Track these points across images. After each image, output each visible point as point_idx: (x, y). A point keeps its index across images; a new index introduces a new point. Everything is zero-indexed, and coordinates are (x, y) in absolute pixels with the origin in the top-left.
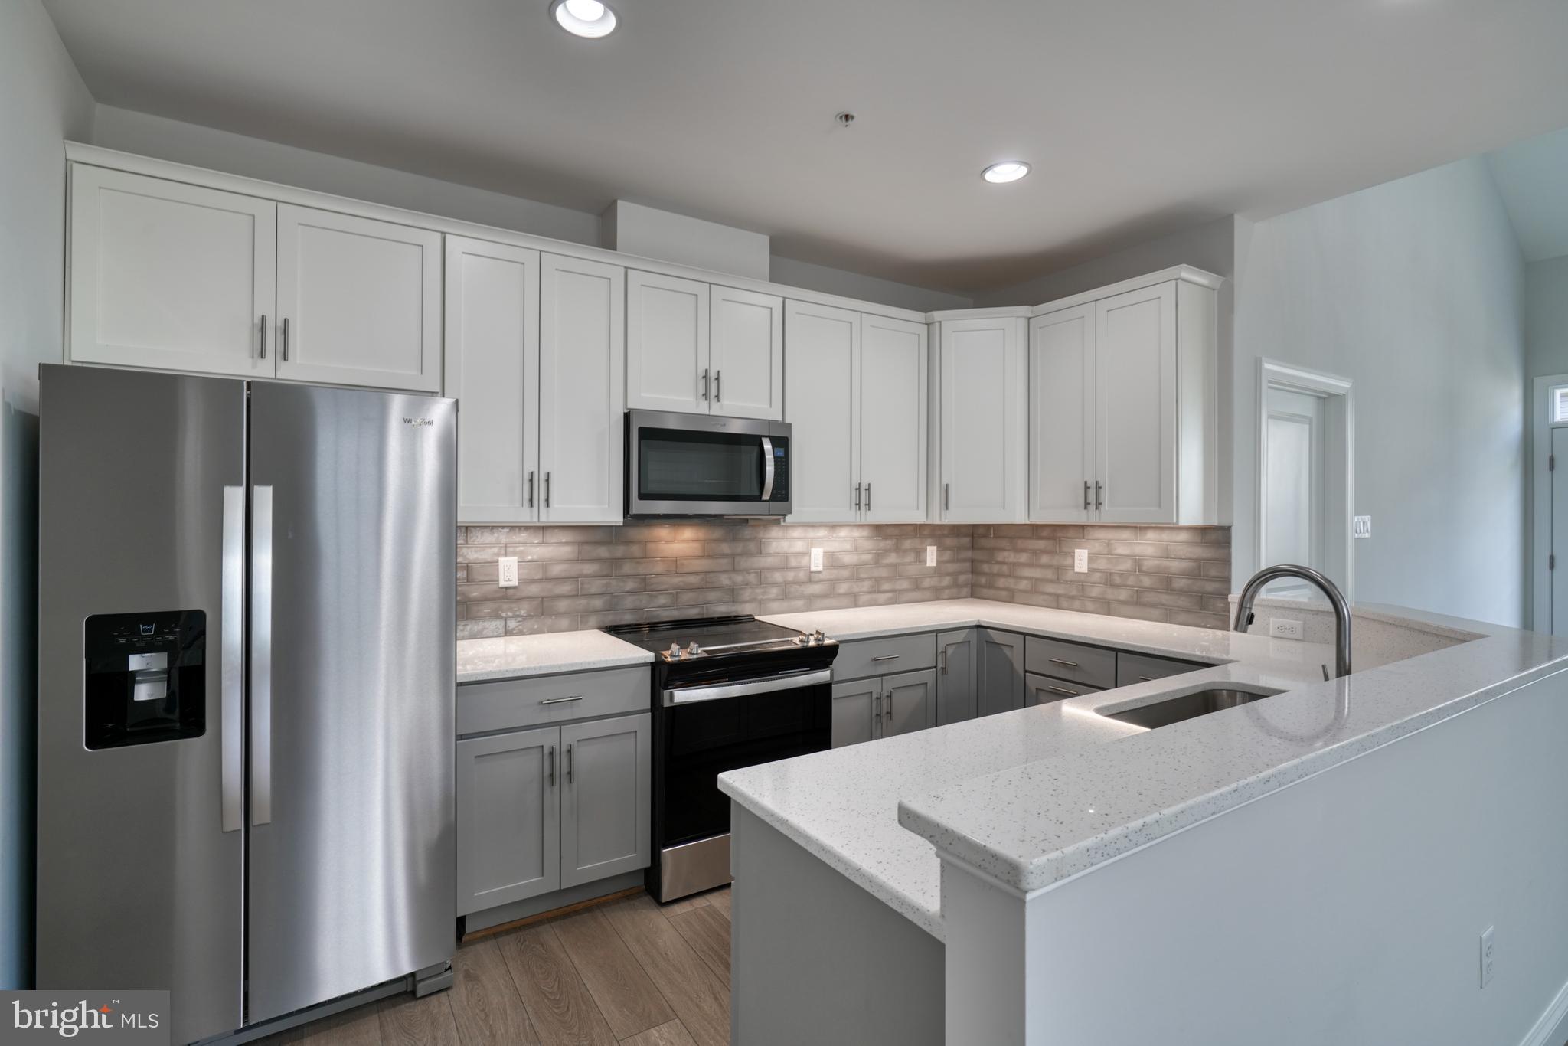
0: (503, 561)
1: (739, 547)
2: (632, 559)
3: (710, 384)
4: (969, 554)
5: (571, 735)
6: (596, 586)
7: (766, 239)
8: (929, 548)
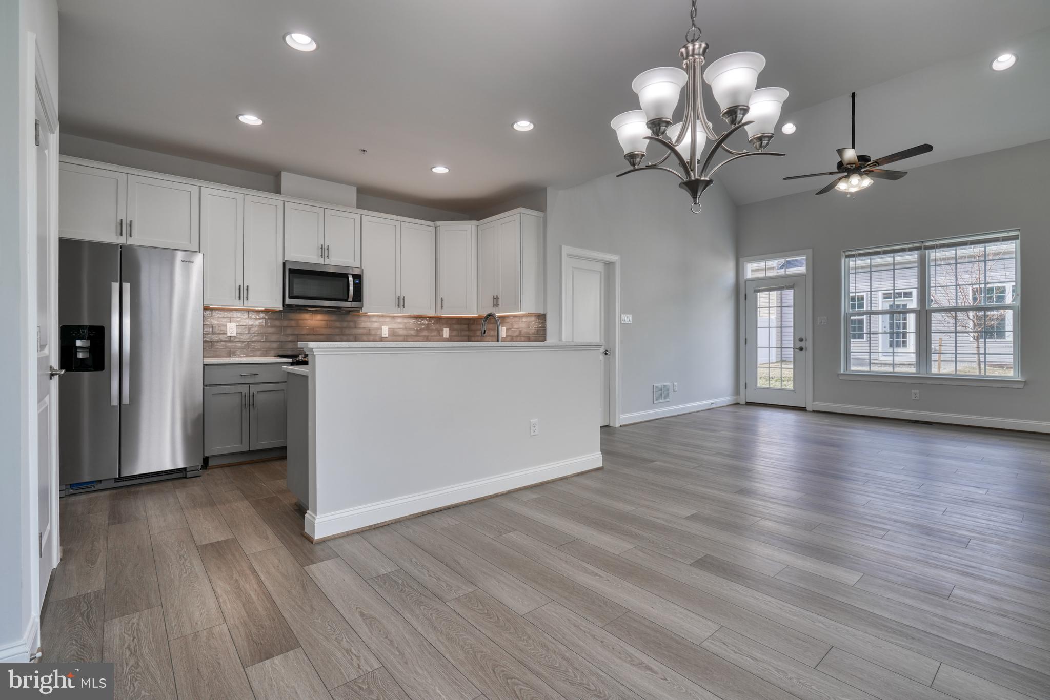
0: (229, 325)
1: (345, 324)
2: (291, 327)
3: (324, 251)
4: (467, 333)
5: (254, 389)
6: (274, 338)
7: (356, 188)
8: (445, 329)
